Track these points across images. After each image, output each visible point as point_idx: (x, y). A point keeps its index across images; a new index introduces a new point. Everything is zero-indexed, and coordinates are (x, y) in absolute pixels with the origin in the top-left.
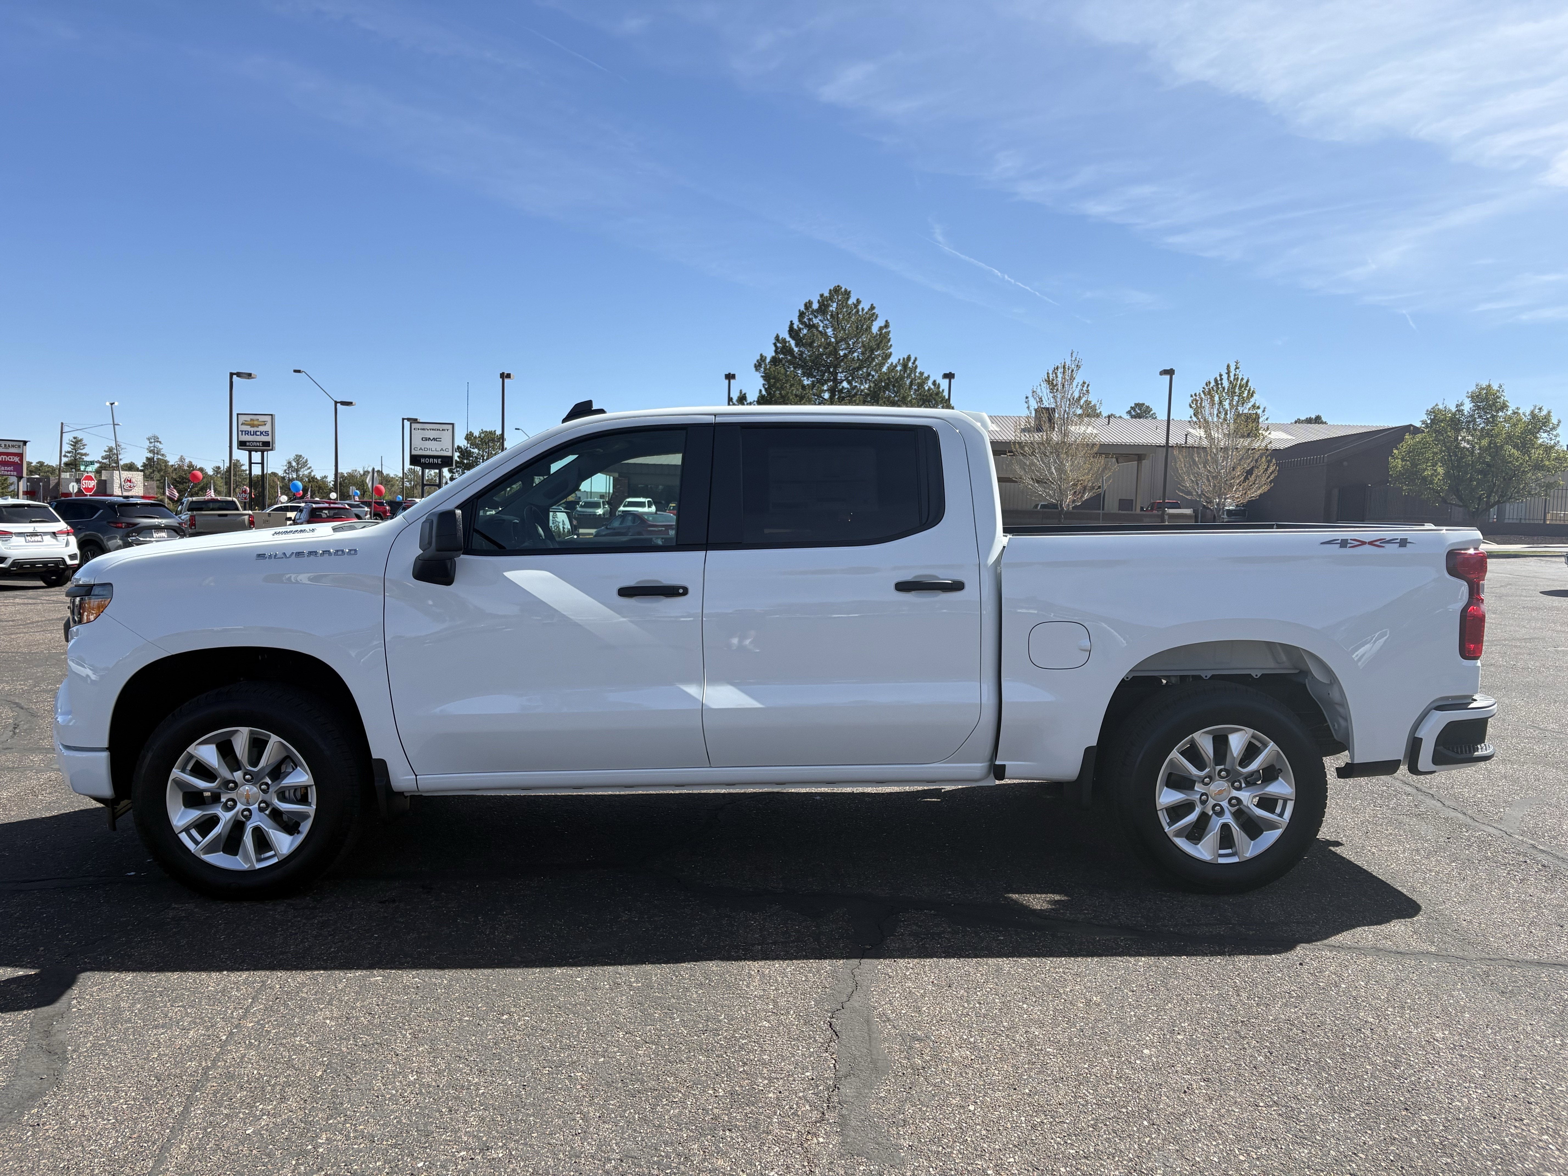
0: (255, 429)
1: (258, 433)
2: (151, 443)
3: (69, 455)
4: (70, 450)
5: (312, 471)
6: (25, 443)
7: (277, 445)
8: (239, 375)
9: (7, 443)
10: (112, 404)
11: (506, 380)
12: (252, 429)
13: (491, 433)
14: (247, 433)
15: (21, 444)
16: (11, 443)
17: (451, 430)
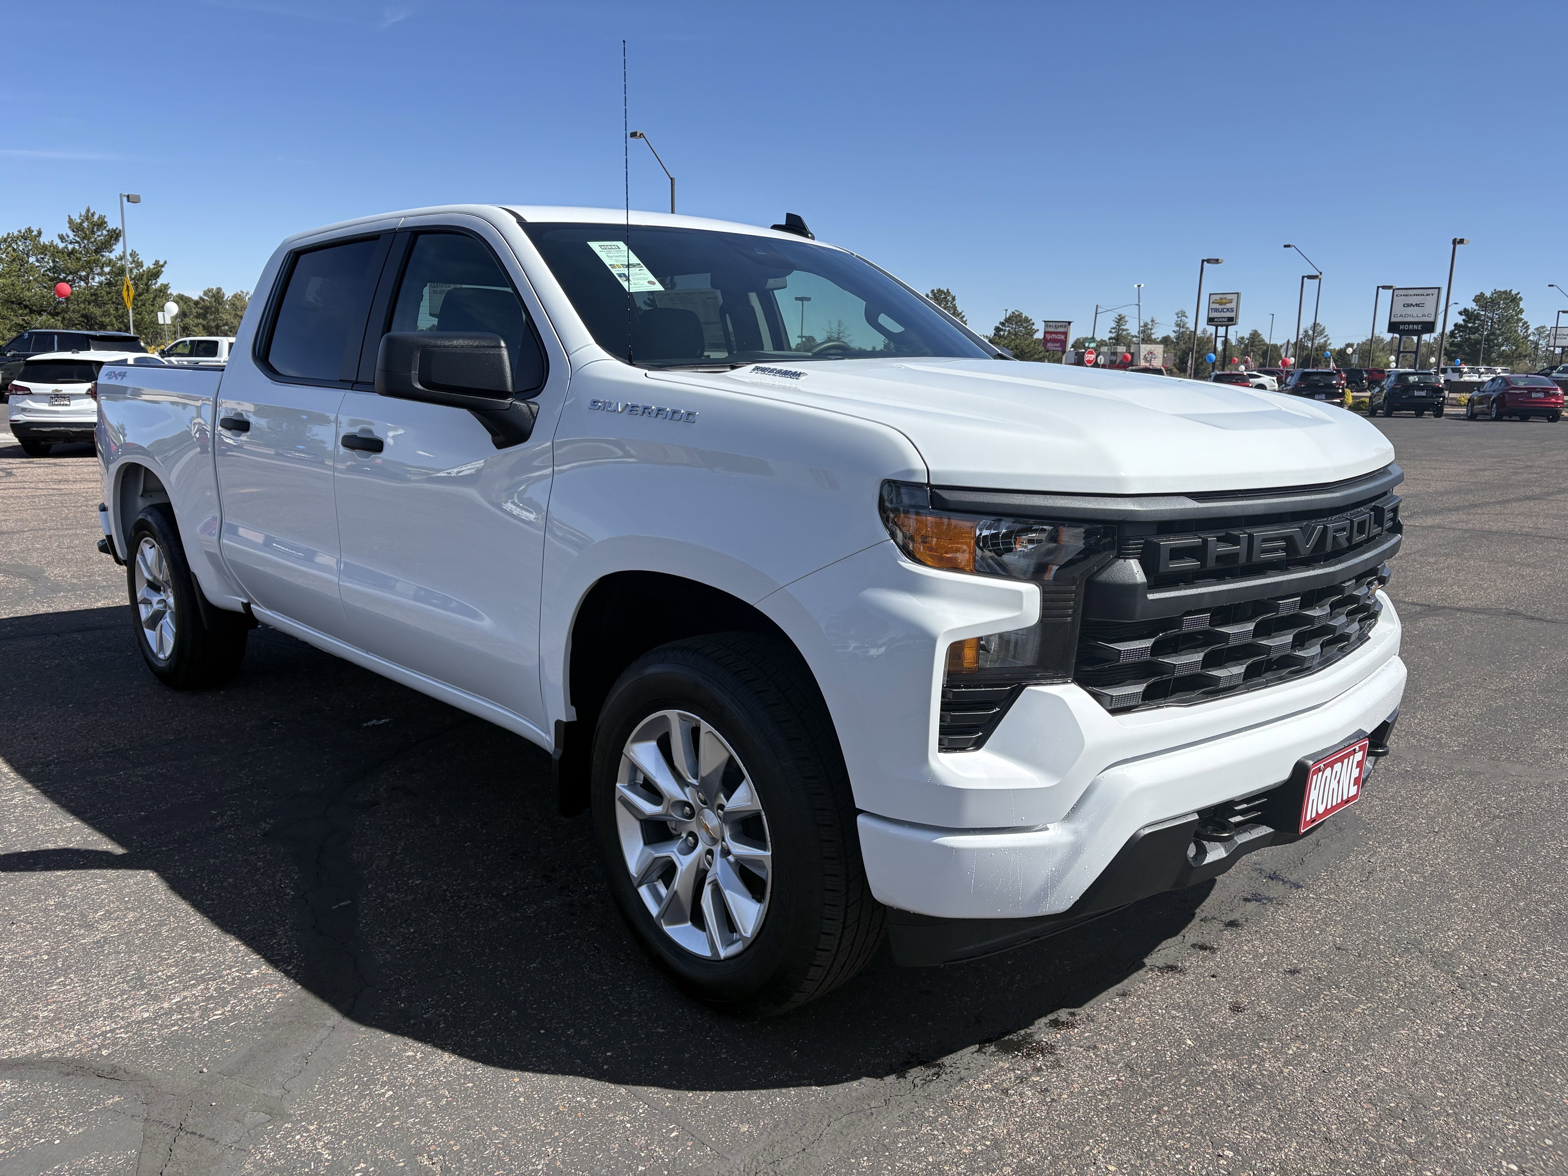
0: (1223, 307)
1: (1225, 310)
2: (1178, 317)
3: (1113, 331)
4: (1114, 326)
5: (1328, 339)
6: (1069, 323)
7: (1240, 320)
8: (1208, 261)
9: (1057, 324)
10: (1139, 286)
11: (1458, 246)
12: (1221, 307)
13: (1505, 292)
14: (1216, 310)
15: (1067, 324)
16: (1060, 324)
17: (1435, 296)
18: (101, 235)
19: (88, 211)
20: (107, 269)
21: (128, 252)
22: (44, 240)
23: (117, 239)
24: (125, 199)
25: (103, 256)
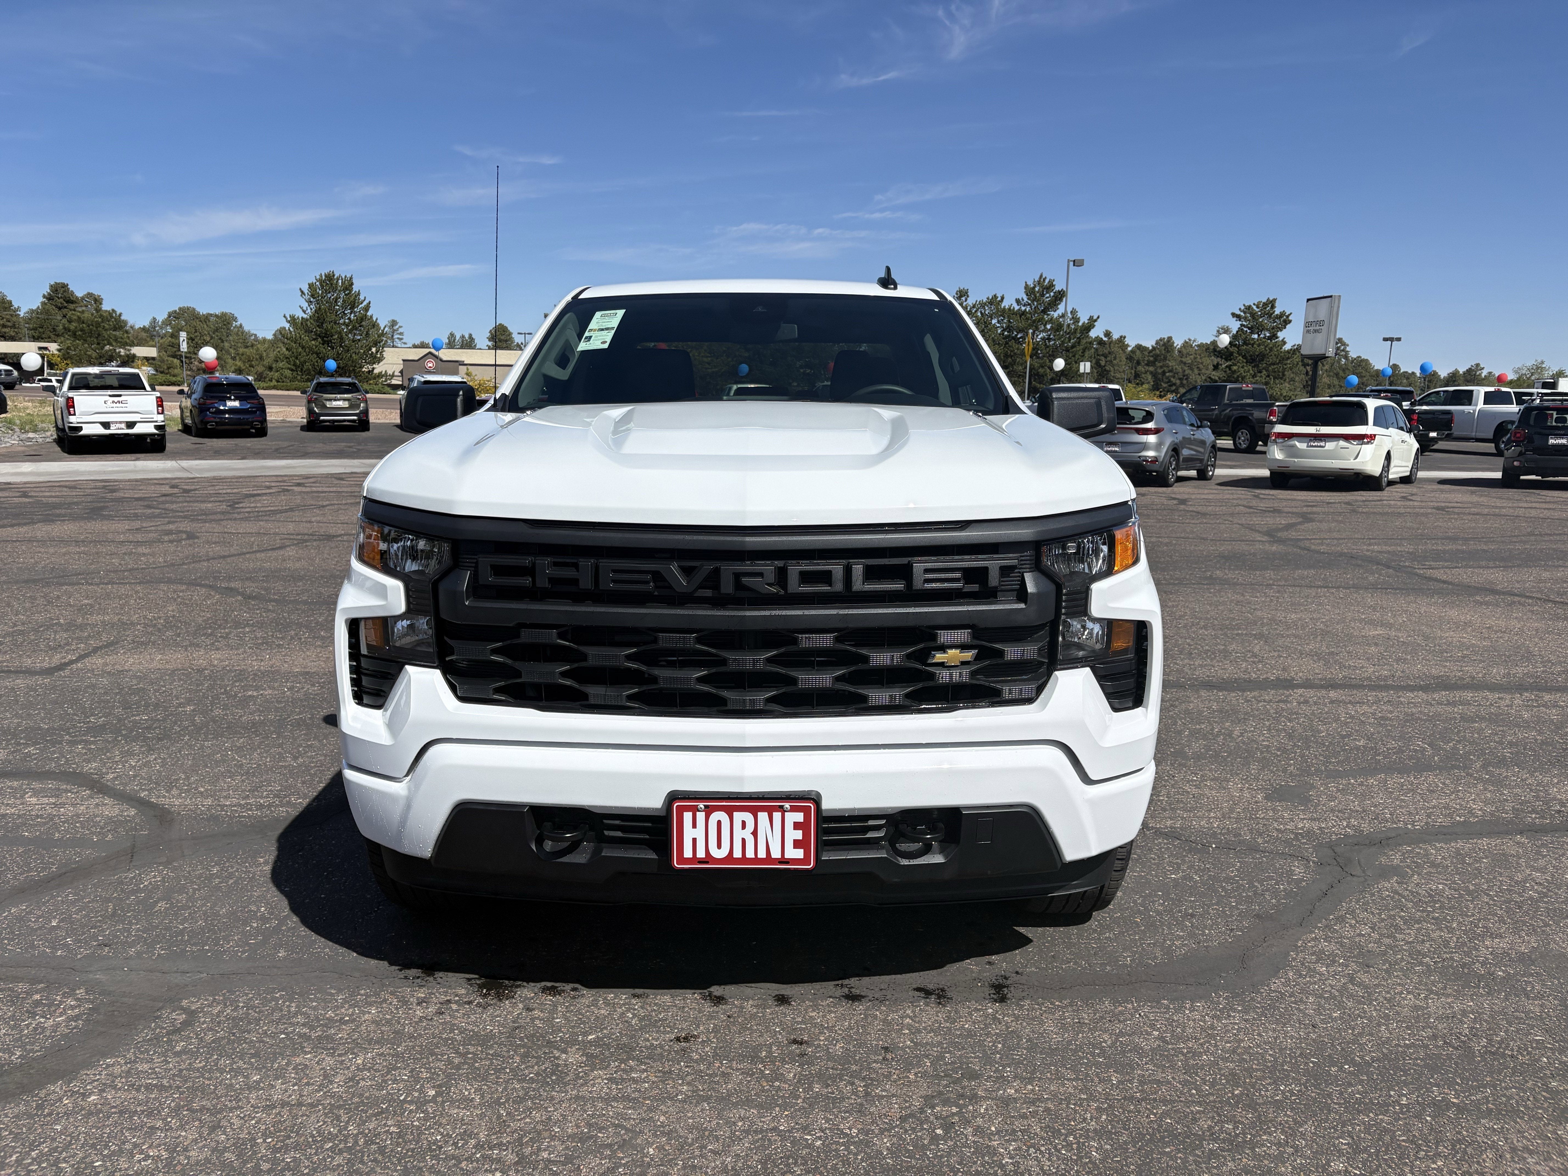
18: (1048, 297)
19: (1041, 276)
20: (1049, 327)
21: (1069, 310)
22: (1005, 304)
23: (1061, 300)
24: (1072, 263)
25: (1048, 315)
